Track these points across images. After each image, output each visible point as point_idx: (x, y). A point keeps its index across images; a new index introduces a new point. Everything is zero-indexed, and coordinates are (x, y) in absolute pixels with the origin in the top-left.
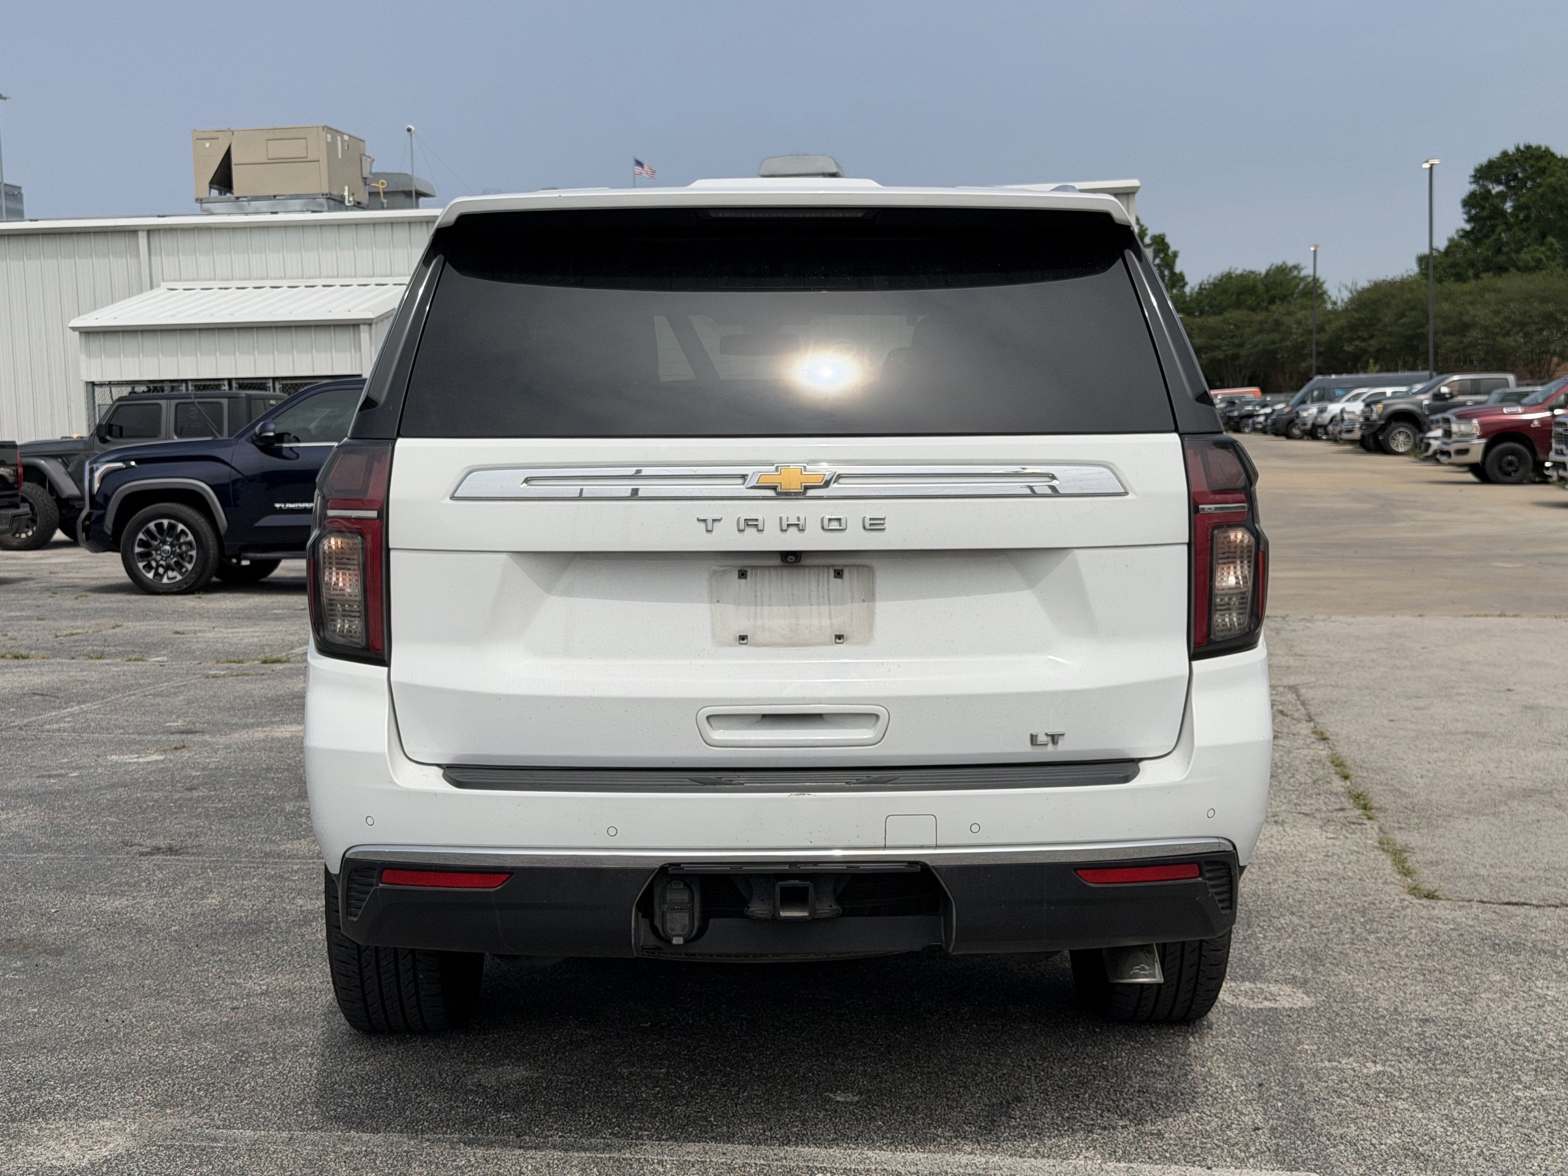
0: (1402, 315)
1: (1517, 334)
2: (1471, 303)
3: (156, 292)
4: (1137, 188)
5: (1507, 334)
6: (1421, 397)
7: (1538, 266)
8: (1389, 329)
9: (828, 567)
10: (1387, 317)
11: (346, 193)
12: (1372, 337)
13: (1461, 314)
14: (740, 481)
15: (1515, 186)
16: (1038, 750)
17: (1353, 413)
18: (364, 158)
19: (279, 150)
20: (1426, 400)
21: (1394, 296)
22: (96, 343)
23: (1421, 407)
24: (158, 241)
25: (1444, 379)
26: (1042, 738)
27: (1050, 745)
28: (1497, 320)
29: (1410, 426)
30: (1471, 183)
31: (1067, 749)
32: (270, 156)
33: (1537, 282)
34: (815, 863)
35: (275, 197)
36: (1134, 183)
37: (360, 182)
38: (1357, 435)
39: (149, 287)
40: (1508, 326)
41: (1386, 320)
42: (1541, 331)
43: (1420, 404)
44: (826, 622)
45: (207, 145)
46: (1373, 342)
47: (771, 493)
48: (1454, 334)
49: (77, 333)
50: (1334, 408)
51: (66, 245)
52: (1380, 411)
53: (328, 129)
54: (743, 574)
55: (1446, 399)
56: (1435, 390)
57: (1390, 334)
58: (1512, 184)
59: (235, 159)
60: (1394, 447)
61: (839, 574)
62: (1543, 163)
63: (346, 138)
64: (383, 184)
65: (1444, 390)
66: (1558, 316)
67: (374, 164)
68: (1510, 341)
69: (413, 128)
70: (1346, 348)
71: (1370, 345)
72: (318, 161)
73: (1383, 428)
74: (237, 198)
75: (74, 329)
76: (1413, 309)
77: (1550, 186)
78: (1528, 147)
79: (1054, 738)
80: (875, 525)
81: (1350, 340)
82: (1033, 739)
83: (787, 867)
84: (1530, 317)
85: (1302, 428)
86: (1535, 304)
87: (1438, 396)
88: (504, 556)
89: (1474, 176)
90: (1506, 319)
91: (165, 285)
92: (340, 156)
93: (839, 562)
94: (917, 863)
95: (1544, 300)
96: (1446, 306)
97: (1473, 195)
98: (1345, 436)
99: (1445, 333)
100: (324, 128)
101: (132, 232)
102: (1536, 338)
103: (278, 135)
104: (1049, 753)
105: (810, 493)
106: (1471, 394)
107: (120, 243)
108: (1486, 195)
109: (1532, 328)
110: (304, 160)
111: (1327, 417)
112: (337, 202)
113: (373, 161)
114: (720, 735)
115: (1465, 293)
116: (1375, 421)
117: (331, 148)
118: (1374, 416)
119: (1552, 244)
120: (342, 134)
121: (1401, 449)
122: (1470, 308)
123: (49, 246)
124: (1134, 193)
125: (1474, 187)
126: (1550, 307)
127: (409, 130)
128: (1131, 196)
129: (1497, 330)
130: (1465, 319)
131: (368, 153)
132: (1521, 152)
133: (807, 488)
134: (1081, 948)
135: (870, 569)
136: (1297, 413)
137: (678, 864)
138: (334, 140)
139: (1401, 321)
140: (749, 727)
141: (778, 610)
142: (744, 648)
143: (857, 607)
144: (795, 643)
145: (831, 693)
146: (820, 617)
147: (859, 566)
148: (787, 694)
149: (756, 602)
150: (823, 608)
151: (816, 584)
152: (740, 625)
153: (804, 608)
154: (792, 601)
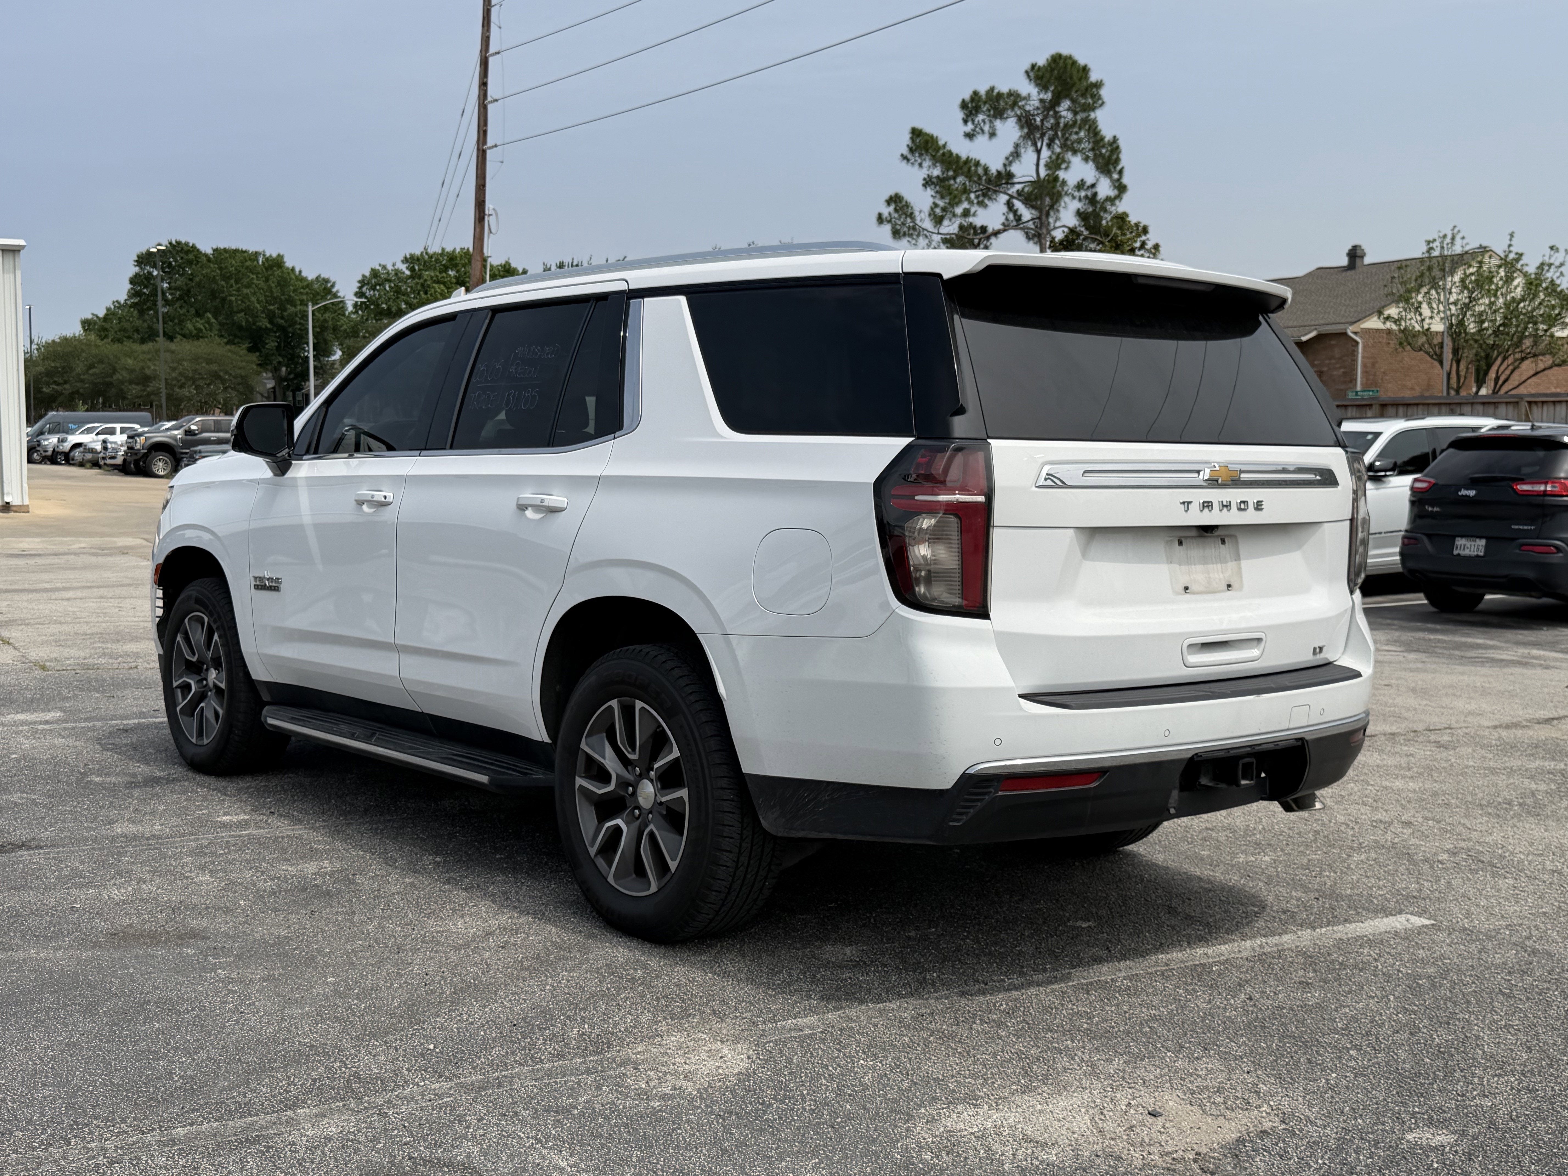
0: (91, 366)
1: (191, 386)
2: (150, 360)
4: (23, 247)
5: (182, 386)
6: (176, 432)
7: (198, 336)
8: (82, 377)
9: (1218, 536)
10: (79, 367)
12: (66, 382)
13: (143, 368)
14: (1196, 475)
15: (169, 270)
17: (115, 443)
20: (179, 434)
21: (83, 351)
23: (176, 440)
25: (194, 419)
26: (1317, 650)
27: (1319, 654)
28: (174, 375)
29: (167, 455)
30: (135, 266)
33: (200, 347)
36: (22, 242)
38: (119, 461)
40: (183, 380)
41: (78, 370)
42: (209, 385)
43: (174, 438)
44: (1221, 576)
46: (67, 386)
48: (137, 384)
50: (73, 439)
52: (143, 442)
55: (196, 435)
56: (186, 427)
57: (82, 381)
58: (167, 270)
60: (155, 470)
61: (1223, 541)
62: (191, 256)
65: (194, 427)
66: (222, 374)
68: (185, 392)
70: (44, 389)
71: (65, 389)
73: (146, 455)
76: (101, 362)
77: (206, 276)
78: (179, 243)
79: (1321, 649)
81: (48, 384)
82: (1314, 651)
84: (200, 374)
85: (44, 454)
86: (204, 365)
87: (189, 432)
88: (1072, 531)
89: (136, 261)
90: (181, 374)
93: (1222, 533)
95: (209, 362)
96: (130, 361)
97: (137, 275)
98: (108, 461)
99: (131, 382)
102: (206, 391)
106: (214, 432)
108: (149, 277)
109: (201, 383)
111: (67, 446)
114: (1191, 658)
115: (144, 353)
116: (139, 450)
118: (138, 446)
119: (208, 318)
121: (162, 473)
122: (150, 364)
124: (19, 251)
125: (137, 269)
126: (214, 367)
128: (16, 254)
129: (174, 382)
130: (148, 372)
132: (174, 246)
135: (1236, 537)
136: (38, 441)
137: (1200, 754)
139: (91, 372)
141: (1199, 567)
142: (1187, 596)
143: (1231, 565)
144: (1210, 591)
145: (1243, 625)
146: (1218, 572)
147: (1231, 536)
148: (1224, 626)
149: (1189, 562)
150: (1219, 566)
151: (1213, 549)
152: (1184, 581)
153: (1211, 566)
154: (1205, 561)
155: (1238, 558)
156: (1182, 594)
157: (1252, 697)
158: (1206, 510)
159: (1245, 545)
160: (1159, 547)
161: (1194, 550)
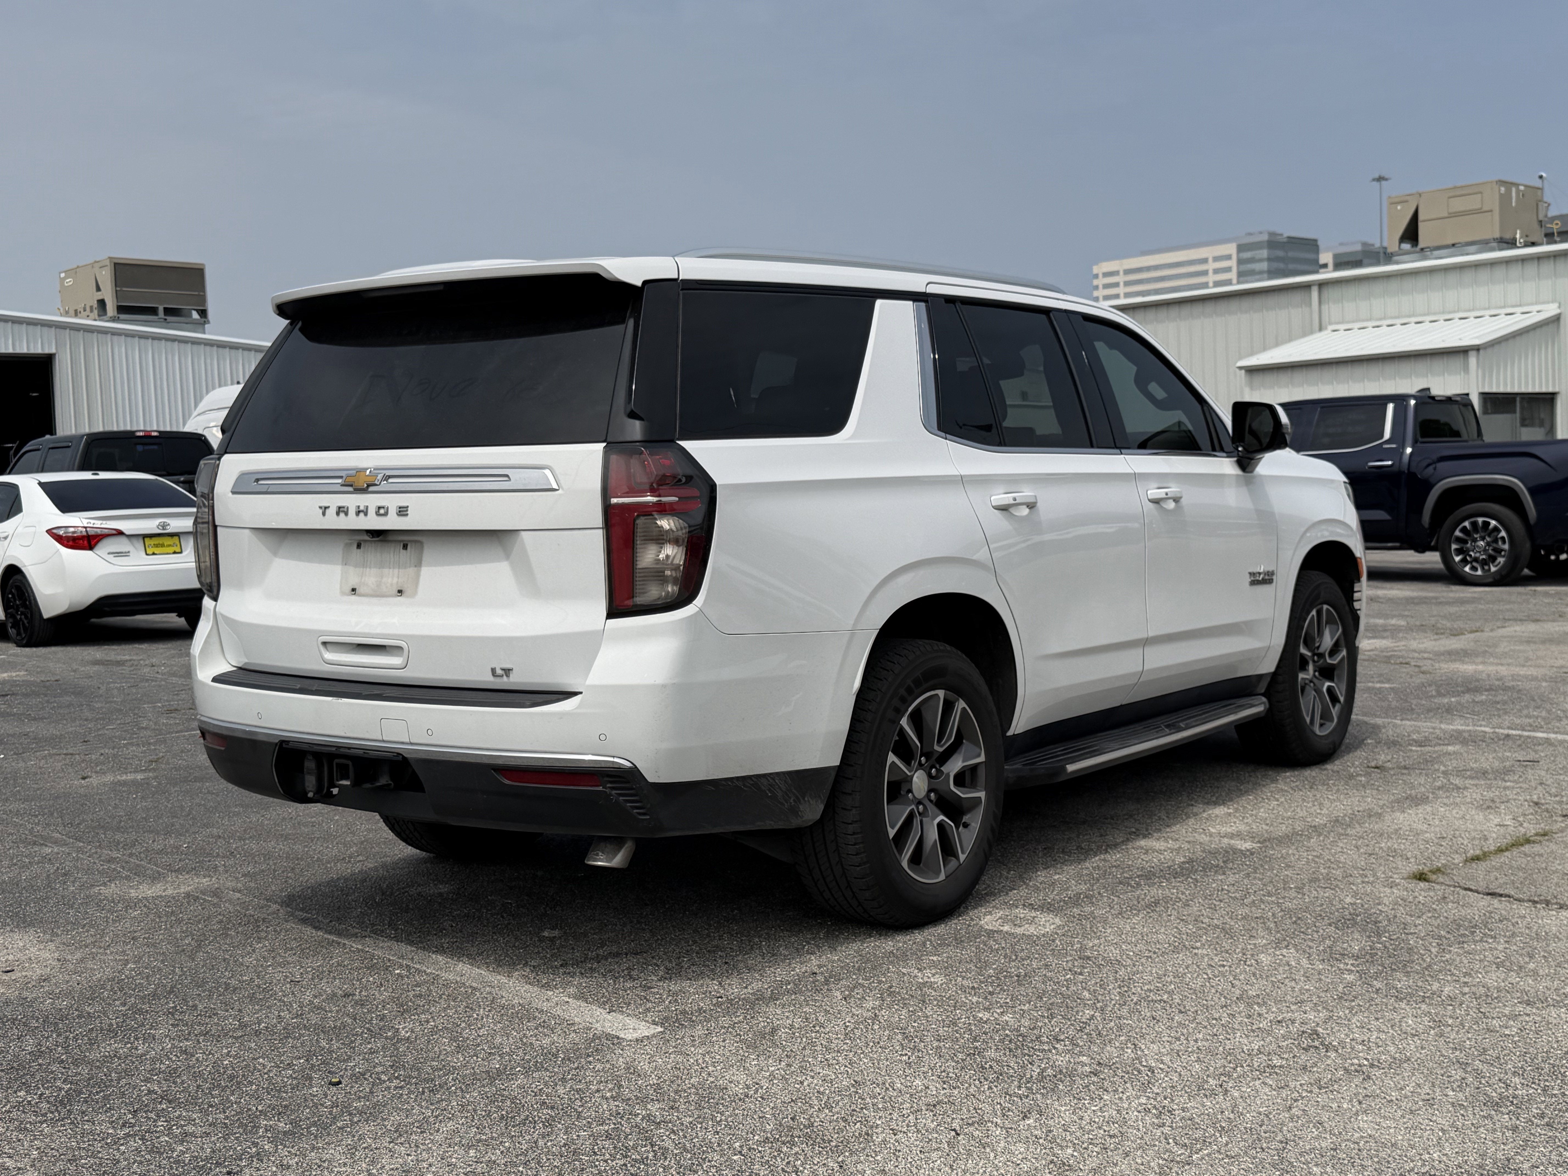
3: (1323, 333)
9: (400, 541)
11: (1518, 236)
16: (498, 680)
18: (1540, 204)
19: (1458, 205)
22: (1258, 378)
24: (1328, 292)
26: (499, 672)
27: (505, 677)
31: (517, 680)
32: (1451, 211)
34: (349, 748)
35: (1453, 245)
37: (1536, 226)
39: (1317, 329)
44: (395, 581)
45: (1399, 208)
47: (351, 489)
49: (1243, 372)
51: (1258, 301)
53: (1502, 183)
54: (359, 546)
59: (1421, 217)
61: (405, 547)
63: (1522, 188)
64: (1557, 224)
67: (1550, 208)
69: (1544, 175)
72: (1491, 211)
74: (1422, 249)
75: (1240, 368)
79: (507, 671)
80: (402, 511)
82: (493, 671)
83: (334, 749)
88: (248, 531)
91: (1331, 328)
92: (1514, 204)
93: (406, 538)
94: (399, 754)
100: (1497, 182)
101: (1307, 286)
103: (1458, 192)
104: (504, 683)
105: (371, 489)
107: (1297, 297)
110: (1479, 212)
112: (1511, 243)
113: (1549, 205)
114: (329, 656)
117: (1505, 199)
120: (1517, 185)
123: (1246, 303)
127: (1541, 177)
131: (1545, 199)
133: (368, 486)
134: (485, 827)
135: (421, 543)
137: (288, 742)
138: (1509, 192)
140: (348, 652)
141: (374, 571)
142: (354, 597)
143: (411, 571)
144: (378, 594)
145: (379, 631)
146: (392, 577)
147: (416, 542)
148: (357, 629)
149: (364, 565)
150: (396, 571)
151: (393, 554)
152: (353, 581)
153: (386, 571)
154: (381, 566)
155: (419, 564)
156: (348, 595)
157: (330, 699)
158: (342, 515)
159: (429, 552)
160: (337, 549)
161: (373, 553)
